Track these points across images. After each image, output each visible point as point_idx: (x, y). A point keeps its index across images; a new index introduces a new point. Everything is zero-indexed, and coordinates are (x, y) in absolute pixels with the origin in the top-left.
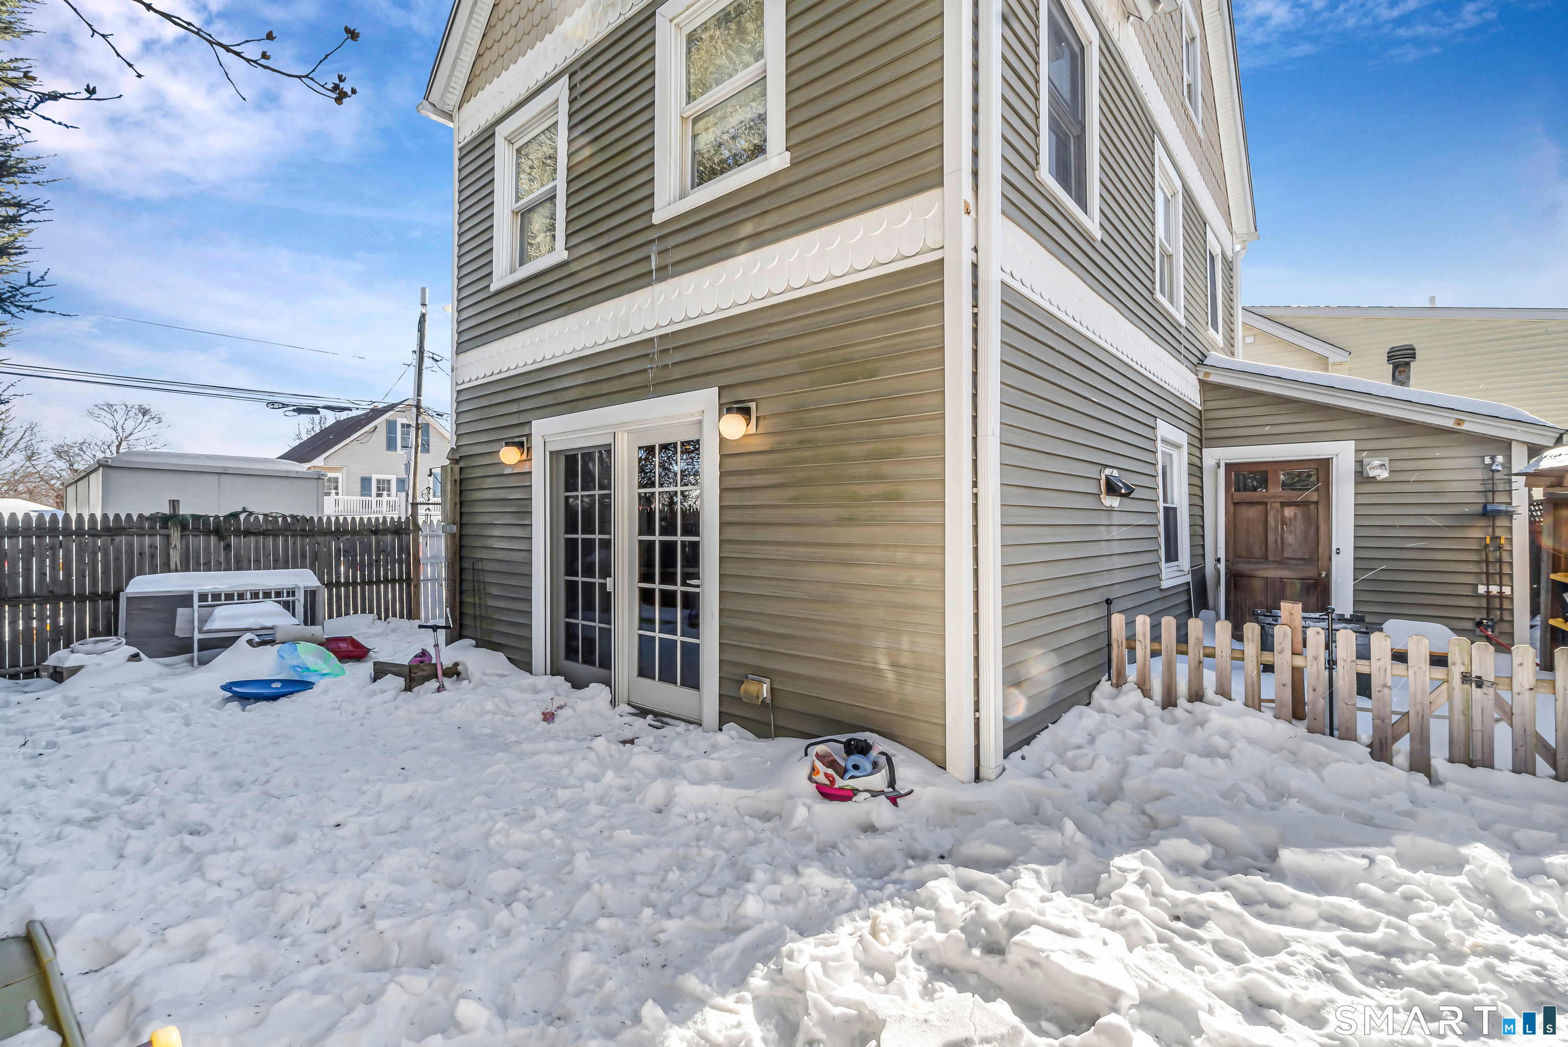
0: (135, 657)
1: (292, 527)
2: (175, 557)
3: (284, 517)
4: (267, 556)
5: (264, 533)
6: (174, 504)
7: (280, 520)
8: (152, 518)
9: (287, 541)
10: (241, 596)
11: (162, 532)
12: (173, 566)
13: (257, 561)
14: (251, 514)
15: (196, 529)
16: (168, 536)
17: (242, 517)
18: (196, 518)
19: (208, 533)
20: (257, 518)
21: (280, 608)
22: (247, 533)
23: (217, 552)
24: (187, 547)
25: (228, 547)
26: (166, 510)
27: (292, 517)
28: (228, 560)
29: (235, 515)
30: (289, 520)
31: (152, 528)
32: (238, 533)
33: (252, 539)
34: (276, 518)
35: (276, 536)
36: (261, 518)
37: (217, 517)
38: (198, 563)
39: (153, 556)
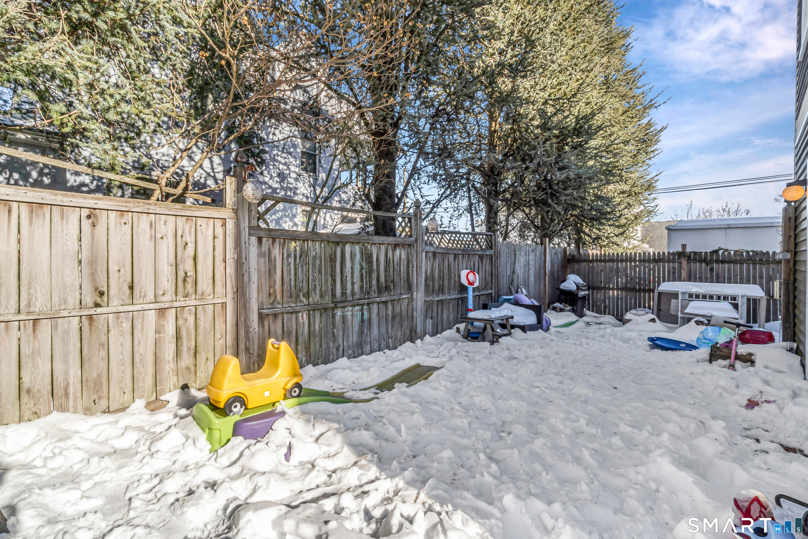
0: (653, 320)
1: (753, 258)
2: (684, 274)
3: (748, 252)
4: (736, 276)
5: (734, 262)
6: (684, 246)
7: (745, 254)
8: (674, 254)
9: (749, 267)
10: (711, 297)
11: (679, 261)
12: (682, 278)
13: (729, 278)
14: (726, 250)
15: (695, 259)
16: (681, 263)
17: (720, 252)
18: (695, 253)
19: (701, 261)
20: (729, 253)
21: (730, 307)
22: (723, 262)
23: (706, 272)
24: (690, 269)
25: (712, 270)
26: (680, 250)
27: (753, 251)
28: (712, 277)
29: (716, 252)
30: (751, 253)
31: (674, 258)
32: (718, 261)
33: (726, 265)
34: (742, 253)
35: (742, 263)
36: (732, 253)
37: (706, 253)
38: (696, 278)
39: (674, 273)
